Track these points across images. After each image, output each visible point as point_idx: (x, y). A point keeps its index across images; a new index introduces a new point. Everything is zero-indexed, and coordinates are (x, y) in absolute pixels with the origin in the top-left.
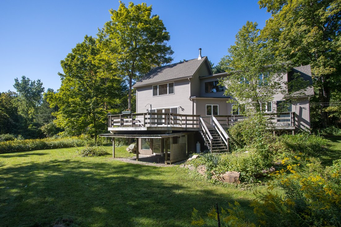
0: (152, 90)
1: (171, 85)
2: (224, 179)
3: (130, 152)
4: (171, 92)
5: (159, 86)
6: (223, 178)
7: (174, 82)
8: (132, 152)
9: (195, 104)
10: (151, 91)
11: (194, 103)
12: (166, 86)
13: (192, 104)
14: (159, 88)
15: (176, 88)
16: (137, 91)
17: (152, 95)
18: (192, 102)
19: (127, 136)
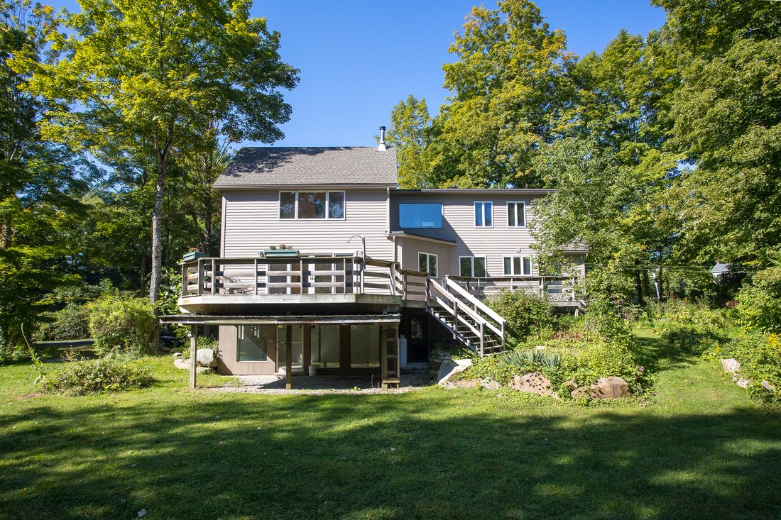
0: (279, 202)
1: (337, 199)
2: (602, 393)
3: (206, 373)
4: (336, 214)
5: (299, 194)
6: (600, 391)
7: (344, 191)
8: (211, 372)
9: (400, 249)
10: (276, 206)
11: (398, 246)
12: (321, 197)
13: (394, 247)
14: (299, 201)
15: (352, 207)
16: (224, 199)
17: (279, 216)
18: (393, 244)
19: (281, 320)
